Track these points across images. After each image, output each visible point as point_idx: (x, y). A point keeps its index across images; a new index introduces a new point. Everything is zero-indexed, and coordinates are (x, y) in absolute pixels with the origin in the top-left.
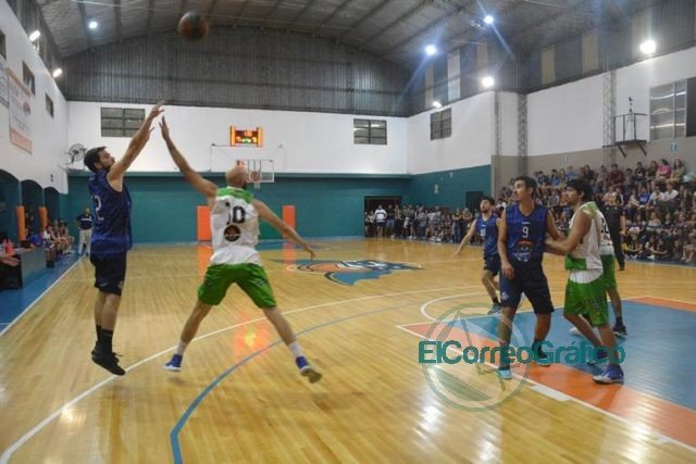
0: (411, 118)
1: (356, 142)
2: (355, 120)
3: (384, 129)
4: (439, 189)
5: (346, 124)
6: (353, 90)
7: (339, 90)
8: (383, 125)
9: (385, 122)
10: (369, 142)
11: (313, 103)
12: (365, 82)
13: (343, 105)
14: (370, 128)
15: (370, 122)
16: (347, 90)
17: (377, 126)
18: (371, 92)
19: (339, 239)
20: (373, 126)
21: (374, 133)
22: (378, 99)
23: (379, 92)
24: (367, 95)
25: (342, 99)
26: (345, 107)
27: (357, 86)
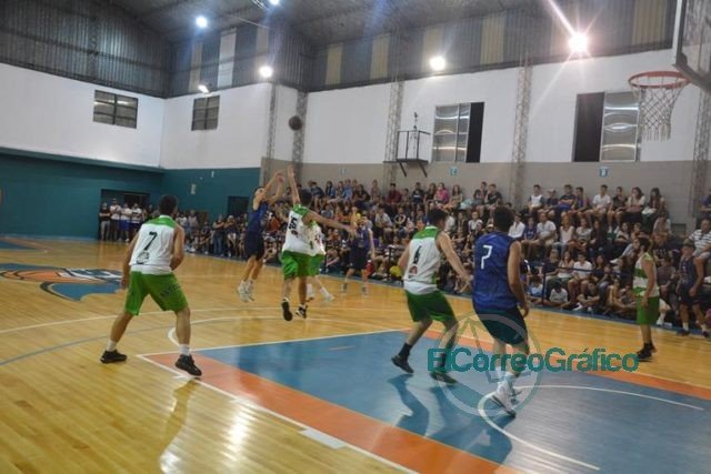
0: (169, 100)
1: (95, 120)
2: (97, 91)
3: (135, 109)
4: (196, 191)
5: (84, 95)
6: (97, 54)
7: (77, 49)
8: (132, 103)
9: (136, 100)
10: (114, 123)
11: (38, 60)
12: (114, 46)
13: (83, 69)
14: (116, 105)
15: (116, 97)
16: (90, 52)
17: (125, 103)
18: (121, 60)
19: (62, 239)
20: (119, 102)
21: (122, 112)
22: (128, 70)
23: (132, 62)
24: (117, 64)
25: (81, 62)
26: (84, 74)
27: (103, 48)
